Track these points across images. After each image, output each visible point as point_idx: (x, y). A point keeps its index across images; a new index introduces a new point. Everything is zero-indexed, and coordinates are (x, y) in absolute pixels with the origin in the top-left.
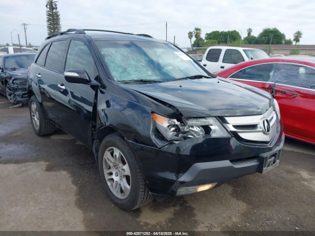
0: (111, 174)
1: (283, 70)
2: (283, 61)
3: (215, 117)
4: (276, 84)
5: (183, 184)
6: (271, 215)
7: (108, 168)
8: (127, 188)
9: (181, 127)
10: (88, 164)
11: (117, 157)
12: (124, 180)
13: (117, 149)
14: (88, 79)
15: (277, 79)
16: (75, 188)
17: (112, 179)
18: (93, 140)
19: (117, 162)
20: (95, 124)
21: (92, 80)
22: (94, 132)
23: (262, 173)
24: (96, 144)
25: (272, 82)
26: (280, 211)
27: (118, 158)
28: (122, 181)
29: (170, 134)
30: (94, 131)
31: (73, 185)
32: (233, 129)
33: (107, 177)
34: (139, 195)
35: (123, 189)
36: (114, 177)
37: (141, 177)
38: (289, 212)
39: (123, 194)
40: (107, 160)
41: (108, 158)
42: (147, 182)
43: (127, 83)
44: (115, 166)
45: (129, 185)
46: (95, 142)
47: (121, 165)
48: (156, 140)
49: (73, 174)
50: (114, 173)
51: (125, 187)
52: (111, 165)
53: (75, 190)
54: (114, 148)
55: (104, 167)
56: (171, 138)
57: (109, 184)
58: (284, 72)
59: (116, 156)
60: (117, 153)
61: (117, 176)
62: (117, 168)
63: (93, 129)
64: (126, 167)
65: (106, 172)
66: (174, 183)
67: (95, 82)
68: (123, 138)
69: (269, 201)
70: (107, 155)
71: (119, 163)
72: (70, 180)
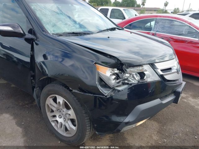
0: (54, 116)
1: (161, 23)
2: (160, 16)
3: (149, 64)
4: (157, 33)
5: (128, 124)
6: (176, 129)
7: (51, 111)
8: (73, 129)
9: (120, 75)
10: (27, 105)
11: (61, 103)
12: (70, 122)
13: (60, 97)
14: (22, 32)
15: (158, 30)
16: (20, 130)
17: (57, 121)
18: (33, 88)
19: (61, 107)
20: (33, 74)
21: (26, 33)
22: (33, 81)
23: (177, 104)
24: (37, 91)
25: (154, 31)
26: (180, 125)
27: (62, 105)
28: (67, 122)
29: (112, 82)
30: (33, 79)
31: (18, 128)
32: (161, 73)
33: (51, 119)
34: (86, 134)
35: (68, 129)
36: (58, 119)
37: (87, 121)
38: (185, 124)
39: (67, 132)
40: (50, 106)
41: (50, 104)
42: (95, 125)
43: (60, 35)
44: (58, 110)
45: (75, 126)
46: (36, 90)
47: (65, 110)
48: (102, 89)
49: (15, 116)
50: (57, 116)
51: (70, 128)
52: (54, 109)
53: (21, 131)
54: (57, 96)
55: (47, 111)
56: (113, 86)
57: (53, 124)
58: (161, 24)
59: (59, 102)
60: (60, 100)
61: (61, 117)
62: (60, 112)
63: (32, 78)
64: (71, 112)
65: (49, 115)
66: (120, 124)
67: (30, 35)
68: (68, 89)
69: (170, 117)
70: (50, 101)
71: (63, 108)
72: (14, 122)
